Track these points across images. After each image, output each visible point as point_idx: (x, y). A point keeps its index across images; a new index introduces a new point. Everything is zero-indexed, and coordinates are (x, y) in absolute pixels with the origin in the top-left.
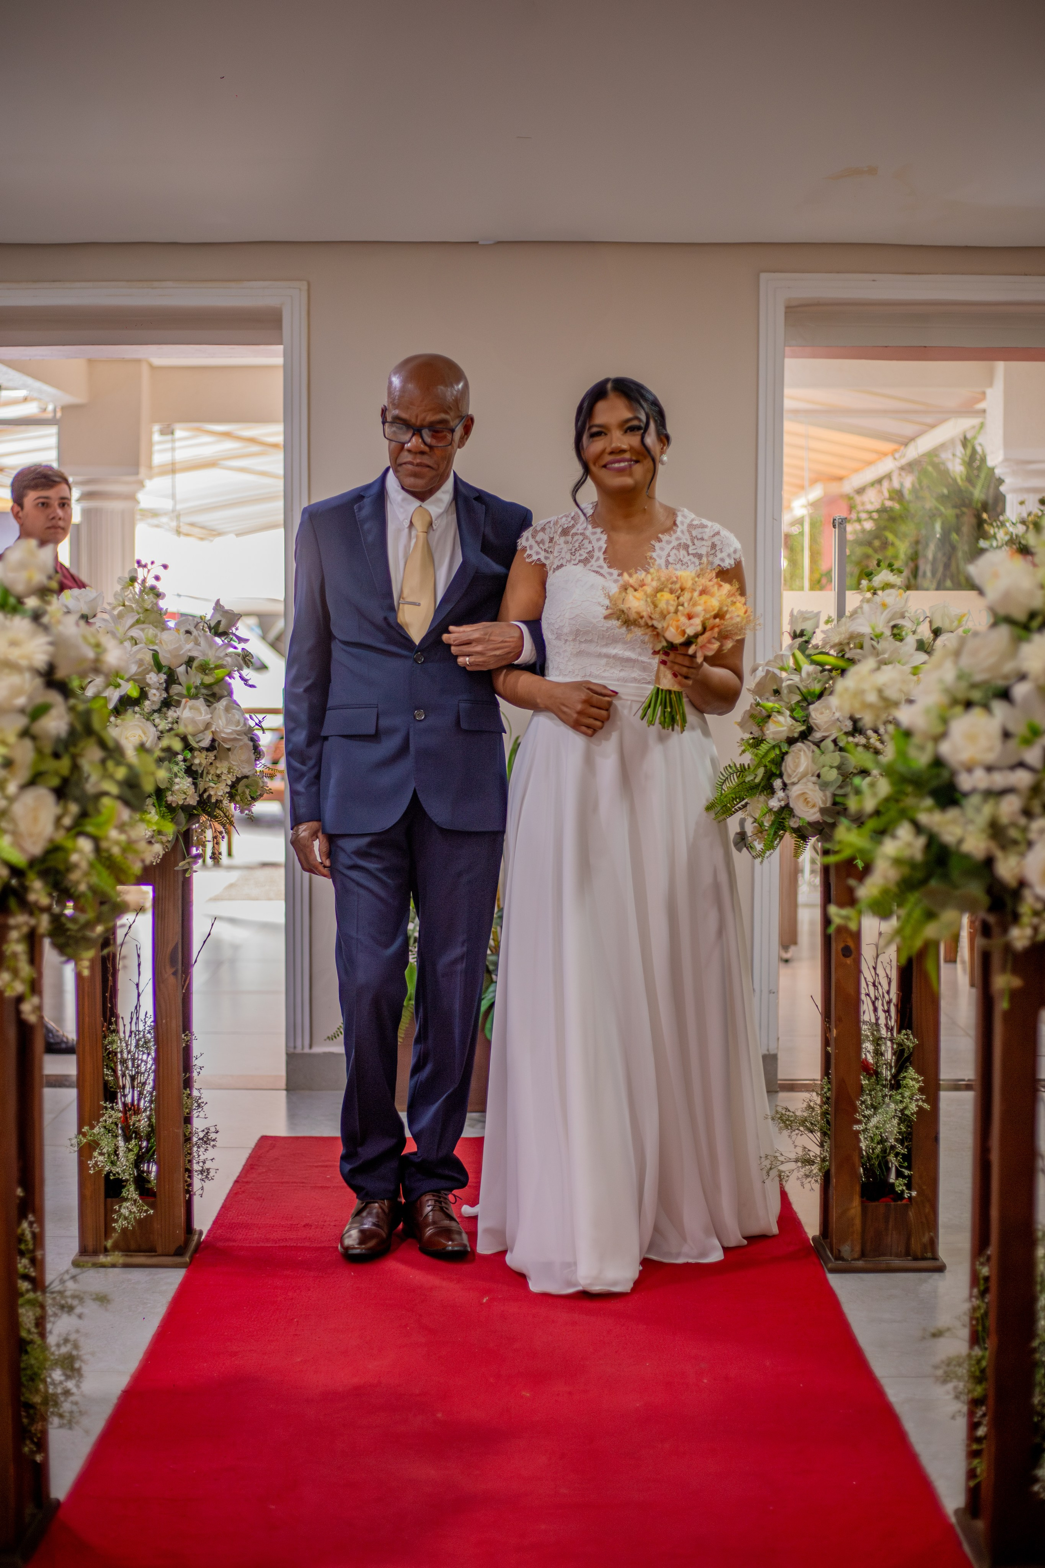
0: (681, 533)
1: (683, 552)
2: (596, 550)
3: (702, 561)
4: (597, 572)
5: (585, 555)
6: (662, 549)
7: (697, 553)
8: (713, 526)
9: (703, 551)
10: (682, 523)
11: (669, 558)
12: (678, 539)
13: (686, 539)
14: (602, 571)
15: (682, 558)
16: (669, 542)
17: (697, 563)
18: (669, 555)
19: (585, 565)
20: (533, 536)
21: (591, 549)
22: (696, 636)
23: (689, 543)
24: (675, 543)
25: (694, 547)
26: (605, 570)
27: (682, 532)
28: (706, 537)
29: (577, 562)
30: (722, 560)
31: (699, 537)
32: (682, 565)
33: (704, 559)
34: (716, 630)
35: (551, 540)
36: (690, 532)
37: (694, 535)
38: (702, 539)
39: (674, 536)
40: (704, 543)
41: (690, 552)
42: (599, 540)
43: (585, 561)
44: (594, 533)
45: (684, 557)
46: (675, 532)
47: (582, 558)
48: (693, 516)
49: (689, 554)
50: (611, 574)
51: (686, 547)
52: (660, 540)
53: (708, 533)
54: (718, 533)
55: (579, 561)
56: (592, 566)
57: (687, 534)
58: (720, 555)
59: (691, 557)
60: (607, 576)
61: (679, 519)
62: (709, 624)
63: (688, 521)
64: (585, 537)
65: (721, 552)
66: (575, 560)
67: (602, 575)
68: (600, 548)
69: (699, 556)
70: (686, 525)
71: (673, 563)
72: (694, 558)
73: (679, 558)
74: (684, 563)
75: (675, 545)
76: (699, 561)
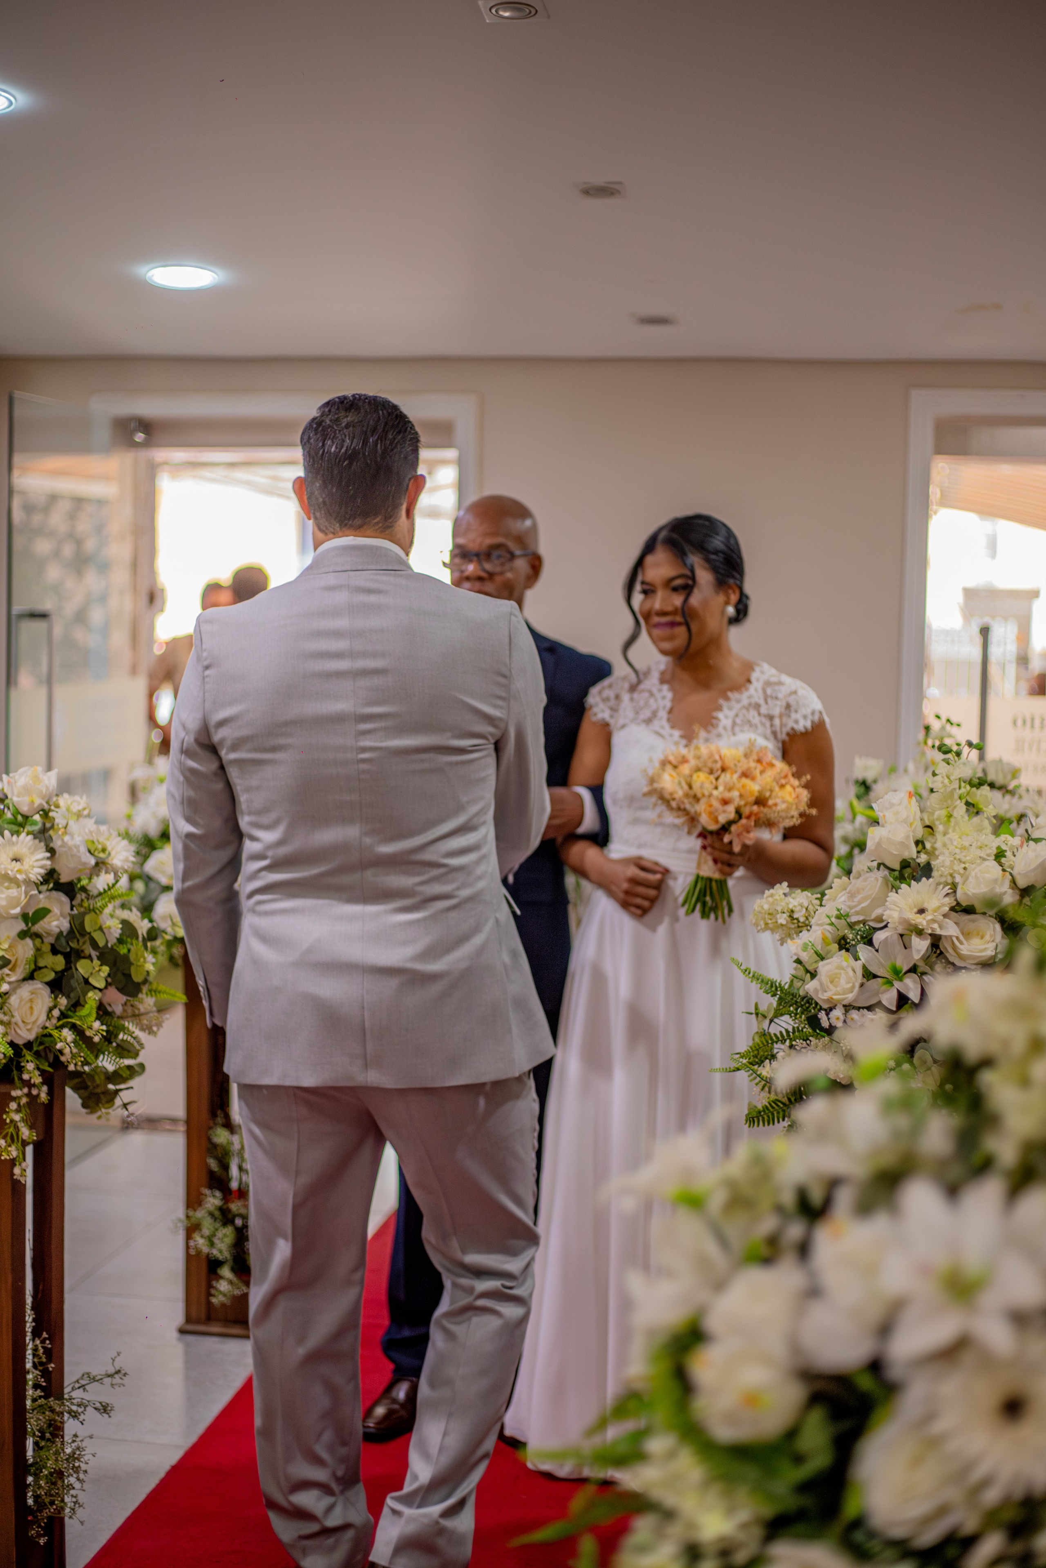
0: (754, 691)
1: (753, 713)
2: (661, 709)
3: (775, 724)
4: (659, 734)
5: (649, 715)
6: (730, 709)
7: (769, 714)
8: (790, 682)
9: (776, 712)
10: (758, 680)
11: (737, 719)
12: (750, 697)
13: (758, 697)
14: (663, 732)
15: (751, 720)
16: (738, 701)
17: (768, 726)
18: (737, 715)
19: (648, 725)
20: (600, 693)
21: (656, 708)
22: (730, 823)
23: (762, 702)
24: (745, 702)
25: (767, 707)
26: (667, 730)
27: (756, 690)
28: (780, 696)
29: (641, 721)
31: (775, 695)
32: (751, 726)
33: (777, 722)
34: (753, 818)
35: (617, 697)
36: (764, 691)
37: (769, 694)
38: (777, 698)
39: (747, 695)
40: (778, 703)
41: (763, 712)
42: (664, 698)
43: (648, 721)
44: (660, 690)
45: (754, 717)
46: (747, 689)
47: (646, 717)
48: (774, 671)
49: (759, 714)
50: (672, 736)
51: (757, 706)
52: (728, 699)
53: (783, 692)
54: (795, 692)
55: (643, 721)
56: (655, 727)
57: (761, 692)
58: (794, 716)
59: (762, 718)
60: (667, 737)
61: (754, 676)
62: (746, 811)
63: (764, 678)
64: (652, 694)
65: (798, 713)
66: (639, 719)
67: (664, 736)
68: (665, 707)
69: (771, 718)
71: (740, 724)
72: (765, 719)
73: (747, 719)
74: (753, 724)
75: (745, 704)
76: (770, 723)
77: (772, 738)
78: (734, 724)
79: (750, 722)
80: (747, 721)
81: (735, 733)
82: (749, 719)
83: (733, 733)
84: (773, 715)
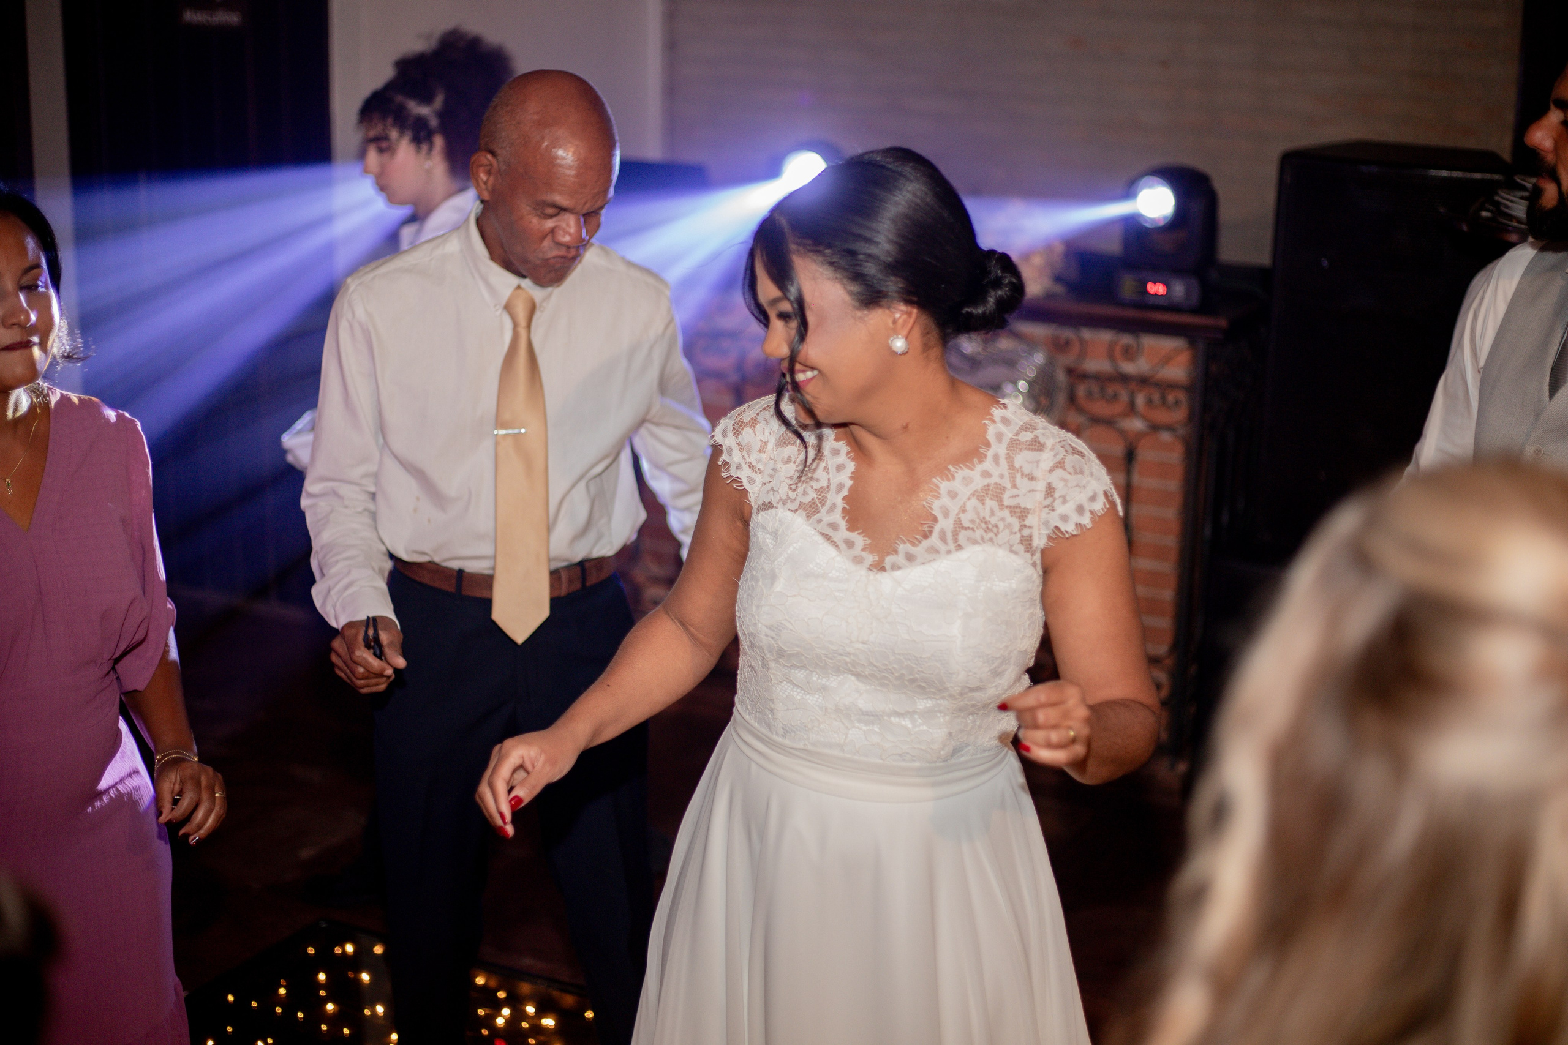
0: (992, 469)
1: (990, 503)
2: (833, 487)
3: (1027, 523)
4: (827, 537)
5: (812, 495)
6: (952, 495)
7: (1018, 507)
9: (1030, 501)
10: (1000, 441)
11: (962, 516)
12: (986, 474)
13: (1000, 474)
14: (835, 536)
15: (988, 519)
16: (967, 481)
17: (1016, 528)
18: (964, 510)
19: (808, 517)
20: (737, 432)
21: (825, 484)
23: (1006, 482)
24: (979, 482)
25: (1015, 491)
26: (843, 533)
27: (996, 458)
28: (1038, 475)
29: (795, 506)
30: (1065, 518)
31: (1026, 471)
32: (987, 530)
33: (1031, 520)
36: (1011, 462)
37: (1017, 465)
38: (1032, 478)
39: (979, 468)
40: (1034, 487)
41: (1006, 503)
42: (840, 468)
43: (812, 509)
44: (835, 453)
45: (993, 513)
46: (982, 458)
47: (807, 500)
49: (1001, 506)
50: (850, 544)
51: (997, 493)
52: (950, 477)
53: (1042, 462)
55: (801, 505)
56: (819, 521)
57: (1003, 462)
58: (1061, 509)
59: (1006, 513)
60: (842, 546)
61: (994, 434)
63: (1011, 437)
64: (820, 456)
65: (1065, 501)
66: (793, 501)
67: (833, 543)
68: (840, 487)
69: (1021, 513)
70: (1006, 441)
71: (969, 528)
72: (1012, 516)
73: (981, 518)
74: (990, 526)
75: (980, 486)
76: (1020, 522)
77: (1021, 549)
78: (959, 526)
79: (986, 523)
80: (982, 521)
81: (959, 545)
82: (984, 518)
83: (956, 544)
84: (1025, 508)
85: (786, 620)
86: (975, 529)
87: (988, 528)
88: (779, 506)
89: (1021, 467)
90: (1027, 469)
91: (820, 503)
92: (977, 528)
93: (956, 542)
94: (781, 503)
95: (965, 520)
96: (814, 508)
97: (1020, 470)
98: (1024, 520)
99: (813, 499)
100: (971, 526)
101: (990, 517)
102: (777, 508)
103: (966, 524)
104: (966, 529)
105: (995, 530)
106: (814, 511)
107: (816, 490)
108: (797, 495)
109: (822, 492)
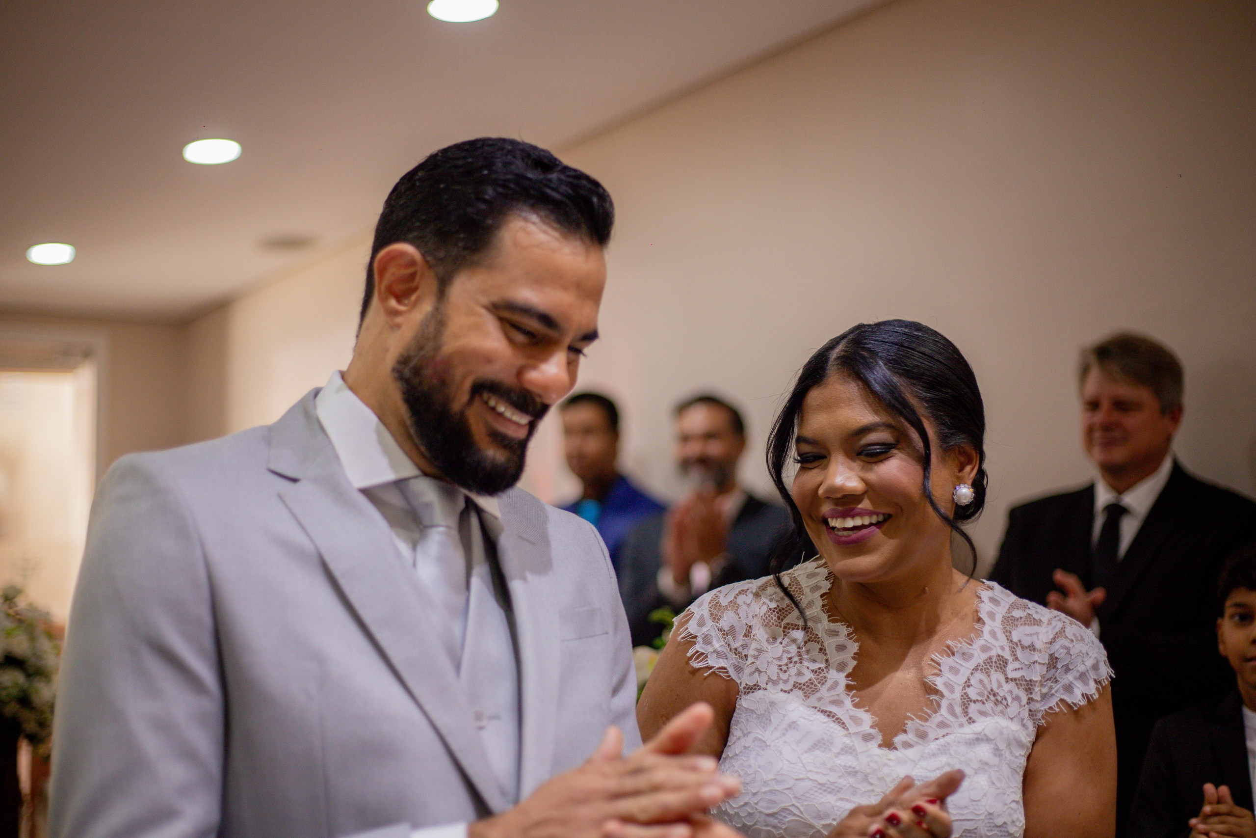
20: (714, 617)
35: (749, 630)
64: (813, 637)
70: (999, 618)
71: (977, 700)
72: (1019, 688)
73: (989, 690)
74: (999, 699)
75: (981, 661)
76: (1027, 695)
79: (994, 695)
80: (990, 693)
81: (970, 718)
82: (992, 690)
83: (967, 718)
84: (1031, 681)
85: (793, 805)
86: (985, 701)
87: (997, 700)
88: (768, 687)
89: (1020, 641)
90: (1026, 642)
91: (819, 683)
92: (986, 700)
93: (967, 715)
94: (770, 684)
95: (972, 693)
96: (811, 688)
97: (1019, 644)
98: (1031, 693)
99: (810, 680)
100: (980, 699)
101: (998, 689)
102: (766, 689)
103: (974, 696)
104: (975, 702)
105: (1004, 702)
106: (813, 691)
107: (813, 671)
108: (790, 676)
109: (820, 673)
